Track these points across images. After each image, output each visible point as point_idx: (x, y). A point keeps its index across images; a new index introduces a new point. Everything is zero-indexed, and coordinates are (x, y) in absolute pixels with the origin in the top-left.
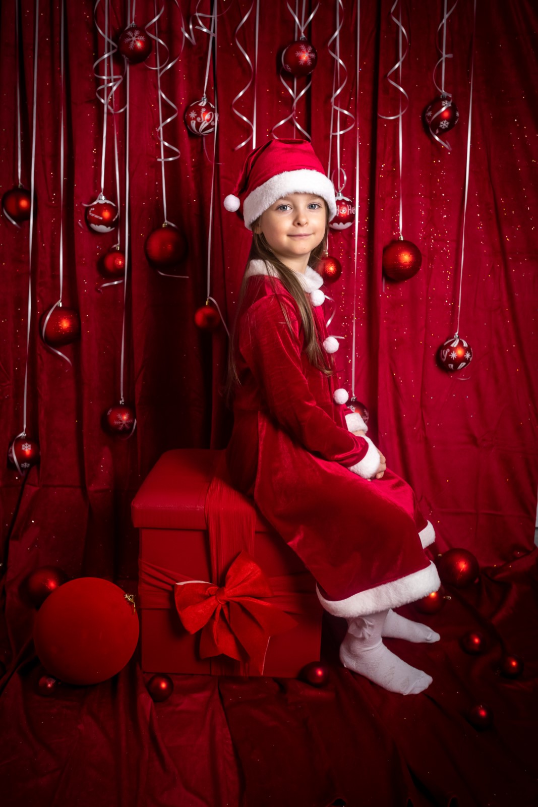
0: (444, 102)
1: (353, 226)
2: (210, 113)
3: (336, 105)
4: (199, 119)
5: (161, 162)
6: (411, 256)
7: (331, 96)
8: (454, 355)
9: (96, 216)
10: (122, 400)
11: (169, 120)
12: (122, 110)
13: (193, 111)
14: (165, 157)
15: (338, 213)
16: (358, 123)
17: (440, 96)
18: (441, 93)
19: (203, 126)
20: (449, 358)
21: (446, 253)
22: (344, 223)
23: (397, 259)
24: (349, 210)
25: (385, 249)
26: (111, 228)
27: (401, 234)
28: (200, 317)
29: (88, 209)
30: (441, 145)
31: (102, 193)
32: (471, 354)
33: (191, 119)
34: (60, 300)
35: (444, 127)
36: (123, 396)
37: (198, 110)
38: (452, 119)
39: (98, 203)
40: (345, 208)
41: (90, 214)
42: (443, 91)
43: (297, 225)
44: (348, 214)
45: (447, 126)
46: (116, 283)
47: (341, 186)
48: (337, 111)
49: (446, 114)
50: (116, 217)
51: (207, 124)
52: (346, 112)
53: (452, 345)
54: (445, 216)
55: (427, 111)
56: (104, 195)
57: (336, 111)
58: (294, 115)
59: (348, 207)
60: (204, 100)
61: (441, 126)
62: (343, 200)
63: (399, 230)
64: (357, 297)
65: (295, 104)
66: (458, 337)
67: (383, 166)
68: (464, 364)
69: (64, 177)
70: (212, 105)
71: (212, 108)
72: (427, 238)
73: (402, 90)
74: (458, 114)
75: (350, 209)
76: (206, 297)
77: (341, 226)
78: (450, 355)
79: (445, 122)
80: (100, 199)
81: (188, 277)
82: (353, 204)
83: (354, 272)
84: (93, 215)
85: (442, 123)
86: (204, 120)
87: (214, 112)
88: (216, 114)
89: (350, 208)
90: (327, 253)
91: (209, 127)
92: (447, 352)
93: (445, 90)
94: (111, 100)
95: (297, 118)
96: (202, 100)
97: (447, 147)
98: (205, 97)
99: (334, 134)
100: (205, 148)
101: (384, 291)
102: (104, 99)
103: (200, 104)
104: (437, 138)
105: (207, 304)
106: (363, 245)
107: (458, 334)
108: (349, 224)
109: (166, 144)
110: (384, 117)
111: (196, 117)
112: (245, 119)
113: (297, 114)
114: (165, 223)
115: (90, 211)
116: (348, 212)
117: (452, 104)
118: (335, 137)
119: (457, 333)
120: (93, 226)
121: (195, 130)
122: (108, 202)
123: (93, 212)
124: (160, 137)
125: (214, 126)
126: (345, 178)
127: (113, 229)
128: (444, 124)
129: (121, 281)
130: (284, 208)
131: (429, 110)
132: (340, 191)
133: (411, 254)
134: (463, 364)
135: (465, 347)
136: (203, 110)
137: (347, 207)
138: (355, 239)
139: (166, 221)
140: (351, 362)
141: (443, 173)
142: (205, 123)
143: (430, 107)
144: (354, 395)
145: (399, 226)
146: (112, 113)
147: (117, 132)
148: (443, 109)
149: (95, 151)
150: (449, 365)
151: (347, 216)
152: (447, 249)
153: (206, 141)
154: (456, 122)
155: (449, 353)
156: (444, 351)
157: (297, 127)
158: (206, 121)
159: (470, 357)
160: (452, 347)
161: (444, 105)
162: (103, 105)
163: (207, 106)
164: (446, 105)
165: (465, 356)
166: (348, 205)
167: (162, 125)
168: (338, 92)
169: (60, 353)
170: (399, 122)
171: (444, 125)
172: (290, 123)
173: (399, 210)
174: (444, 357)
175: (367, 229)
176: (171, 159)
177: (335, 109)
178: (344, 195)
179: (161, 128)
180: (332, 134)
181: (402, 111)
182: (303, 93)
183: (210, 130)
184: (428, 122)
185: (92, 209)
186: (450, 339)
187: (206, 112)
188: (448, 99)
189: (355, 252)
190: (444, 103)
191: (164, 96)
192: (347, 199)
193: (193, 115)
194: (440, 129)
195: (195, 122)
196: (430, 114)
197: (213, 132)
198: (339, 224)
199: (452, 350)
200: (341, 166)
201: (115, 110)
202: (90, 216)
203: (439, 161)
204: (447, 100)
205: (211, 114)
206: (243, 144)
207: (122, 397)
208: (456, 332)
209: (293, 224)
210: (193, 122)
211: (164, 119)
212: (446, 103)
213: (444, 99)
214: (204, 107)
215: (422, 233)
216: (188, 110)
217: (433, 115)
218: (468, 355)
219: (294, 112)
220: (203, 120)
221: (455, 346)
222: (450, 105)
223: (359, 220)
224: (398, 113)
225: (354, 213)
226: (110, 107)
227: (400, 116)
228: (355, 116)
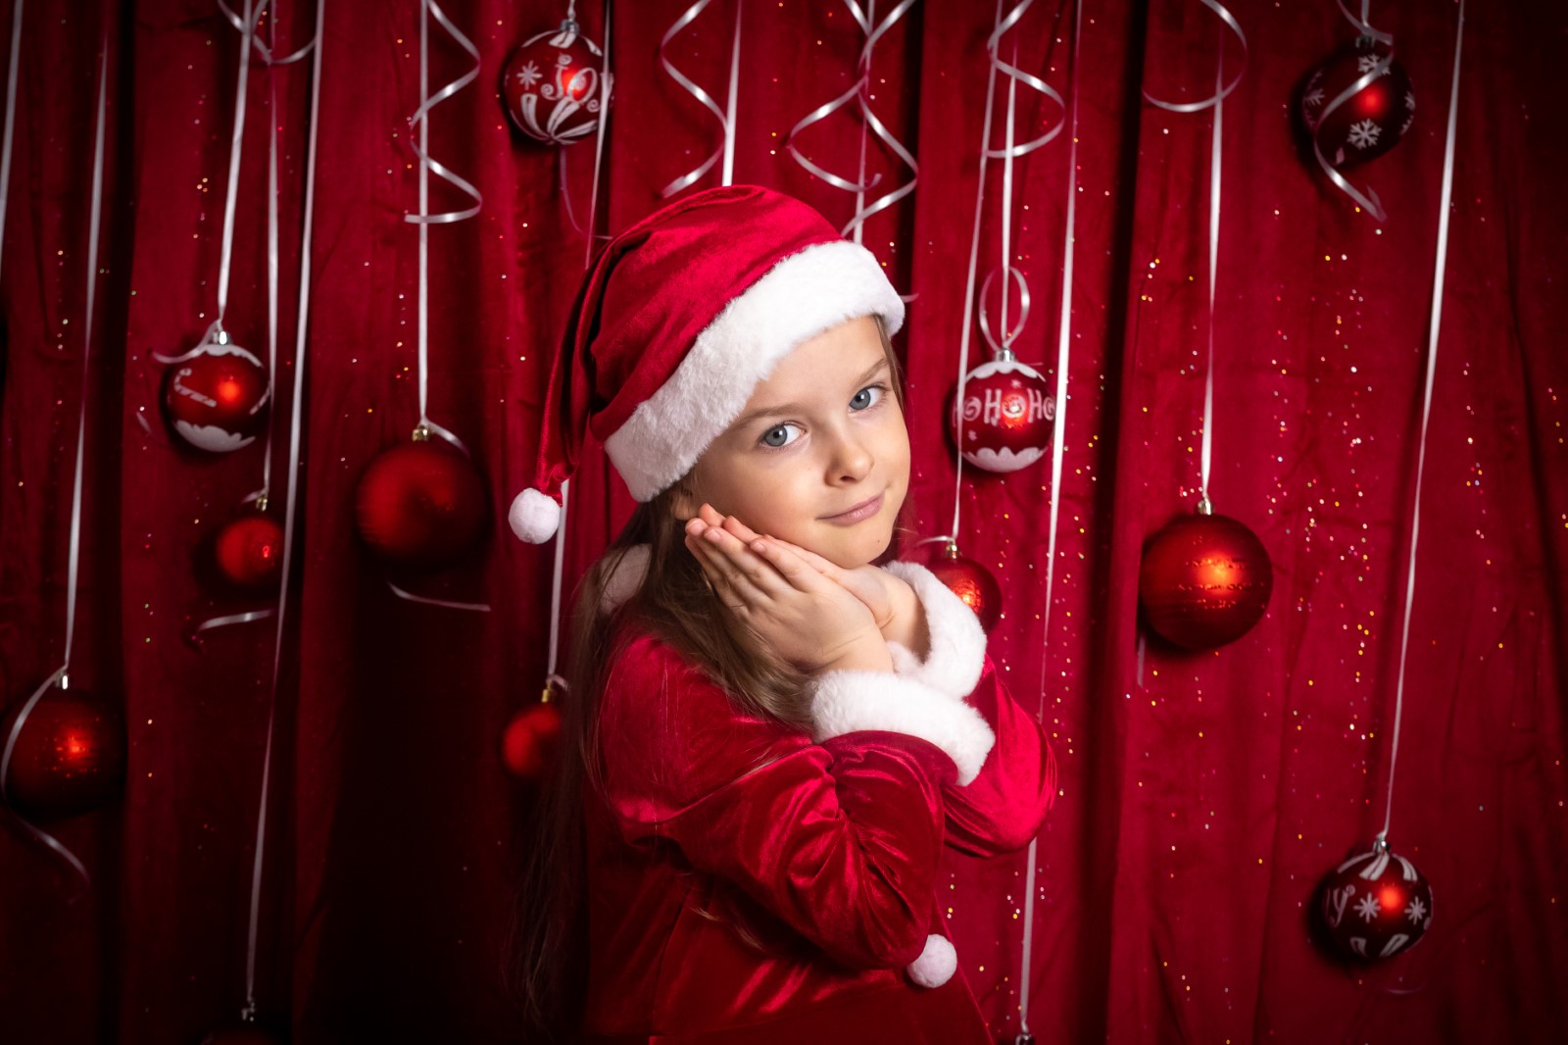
0: (1365, 60)
1: (1045, 462)
2: (585, 70)
3: (1005, 57)
4: (547, 90)
5: (416, 227)
6: (1234, 565)
7: (991, 29)
8: (1368, 907)
9: (197, 397)
10: (248, 1006)
11: (449, 90)
12: (299, 55)
13: (531, 63)
14: (432, 211)
15: (997, 416)
16: (1075, 122)
17: (1354, 42)
18: (1357, 32)
19: (561, 113)
20: (1353, 918)
21: (1355, 564)
22: (1015, 451)
23: (1189, 576)
24: (1033, 405)
25: (1149, 545)
26: (243, 438)
27: (1205, 494)
28: (518, 742)
29: (173, 370)
30: (1353, 203)
31: (219, 322)
32: (1427, 906)
33: (522, 90)
34: (65, 667)
35: (1362, 144)
36: (253, 995)
37: (547, 61)
38: (1389, 120)
39: (205, 355)
40: (1021, 400)
41: (178, 387)
42: (1366, 24)
43: (841, 483)
44: (1030, 420)
45: (1372, 141)
46: (248, 617)
47: (1011, 328)
48: (1008, 78)
49: (1371, 101)
50: (262, 401)
51: (574, 107)
52: (1036, 83)
53: (1365, 874)
54: (1359, 441)
55: (1310, 87)
56: (226, 328)
57: (1003, 79)
58: (862, 89)
59: (1031, 396)
60: (568, 29)
61: (1354, 138)
62: (1016, 374)
63: (1199, 481)
64: (1051, 699)
65: (867, 52)
66: (1387, 848)
67: (1152, 265)
68: (1404, 938)
69: (99, 266)
70: (592, 47)
71: (594, 55)
72: (1292, 511)
73: (1225, 14)
74: (1411, 102)
75: (1039, 404)
76: (545, 675)
77: (1005, 460)
78: (1356, 907)
79: (1367, 125)
80: (211, 342)
81: (486, 608)
82: (1048, 389)
83: (1043, 616)
84: (186, 391)
85: (1356, 128)
86: (565, 94)
87: (599, 70)
88: (605, 76)
89: (1036, 400)
90: (954, 548)
91: (581, 116)
92: (1345, 896)
93: (1369, 22)
94: (267, 19)
95: (873, 97)
96: (563, 27)
97: (1370, 208)
98: (571, 20)
99: (995, 154)
100: (564, 188)
101: (1140, 682)
102: (241, 17)
103: (555, 42)
104: (1338, 179)
105: (545, 699)
106: (1078, 525)
107: (1386, 839)
108: (1031, 455)
109: (438, 168)
110: (1164, 105)
111: (540, 82)
112: (700, 95)
113: (874, 86)
114: (423, 428)
115: (178, 379)
116: (1031, 412)
117: (1392, 67)
118: (997, 165)
119: (1383, 834)
120: (184, 426)
121: (536, 127)
122: (238, 351)
123: (185, 381)
124: (418, 144)
125: (596, 116)
126: (1025, 300)
127: (251, 439)
128: (1364, 133)
129: (265, 614)
130: (776, 435)
131: (1316, 87)
132: (1006, 344)
133: (1234, 560)
134: (1399, 940)
135: (1410, 883)
136: (565, 61)
137: (1026, 396)
138: (1049, 507)
139: (424, 422)
140: (1022, 916)
141: (1355, 296)
142: (569, 103)
143: (1318, 75)
144: (1024, 1027)
145: (1199, 468)
146: (264, 63)
147: (278, 126)
148: (1363, 83)
149: (204, 185)
150: (1353, 940)
151: (1026, 425)
152: (1361, 551)
153: (568, 162)
154: (1406, 127)
155: (1354, 900)
156: (1336, 893)
157: (871, 130)
158: (570, 98)
159: (1425, 916)
160: (1363, 880)
161: (1366, 68)
162: (237, 34)
163: (578, 52)
164: (1371, 70)
165: (1407, 911)
166: (1030, 391)
167: (426, 105)
168: (1015, 16)
169: (53, 843)
170: (1212, 122)
171: (1365, 135)
172: (850, 115)
173: (1202, 413)
174: (1335, 913)
175: (1091, 473)
176: (450, 218)
177: (999, 72)
178: (1020, 357)
179: (422, 115)
180: (986, 153)
181: (1224, 88)
182: (895, 15)
183: (584, 129)
184: (1311, 123)
185: (183, 372)
186: (1360, 853)
187: (574, 68)
188: (1380, 51)
189: (1047, 550)
190: (1364, 64)
191: (437, 12)
192: (1029, 372)
193: (529, 75)
194: (1350, 149)
195: (534, 98)
196: (1316, 97)
197: (594, 133)
198: (997, 451)
199: (1368, 888)
200: (1013, 262)
201: (275, 55)
202: (178, 395)
203: (1344, 257)
204: (1377, 54)
205: (588, 76)
206: (692, 178)
207: (249, 999)
208: (1381, 829)
209: (828, 481)
210: (529, 99)
211: (435, 87)
212: (1374, 64)
213: (1367, 50)
214: (565, 51)
215: (1277, 493)
216: (514, 59)
217: (1326, 102)
218: (1417, 910)
219: (866, 79)
220: (560, 93)
221: (1375, 876)
222: (1386, 71)
223: (1066, 443)
224: (1212, 94)
225: (1048, 418)
226: (259, 44)
227: (1217, 101)
228: (1068, 98)
